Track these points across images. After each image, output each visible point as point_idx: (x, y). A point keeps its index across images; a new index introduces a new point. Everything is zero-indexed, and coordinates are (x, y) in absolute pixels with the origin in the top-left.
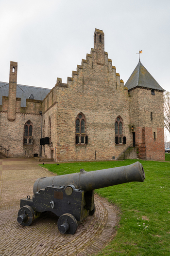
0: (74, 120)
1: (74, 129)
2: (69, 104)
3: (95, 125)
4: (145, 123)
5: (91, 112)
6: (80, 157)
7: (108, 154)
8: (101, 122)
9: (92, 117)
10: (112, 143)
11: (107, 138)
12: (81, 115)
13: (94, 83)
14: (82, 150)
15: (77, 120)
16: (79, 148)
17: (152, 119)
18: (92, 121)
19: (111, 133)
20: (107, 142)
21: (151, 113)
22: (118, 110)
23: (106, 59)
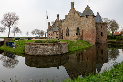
0: (66, 30)
1: (66, 32)
2: (65, 26)
3: (71, 30)
4: (83, 28)
5: (70, 27)
6: (67, 39)
7: (74, 38)
8: (73, 29)
9: (70, 28)
10: (76, 35)
11: (74, 34)
12: (67, 28)
13: (71, 19)
14: (68, 37)
15: (67, 30)
16: (67, 37)
17: (86, 26)
18: (70, 29)
19: (76, 32)
20: (74, 35)
21: (86, 24)
22: (77, 25)
23: (74, 10)
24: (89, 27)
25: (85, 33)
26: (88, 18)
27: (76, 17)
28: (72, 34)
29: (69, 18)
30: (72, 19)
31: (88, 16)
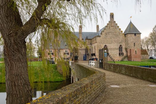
0: (103, 47)
2: (101, 42)
3: (111, 49)
4: (131, 47)
5: (109, 44)
7: (116, 59)
9: (109, 46)
10: (118, 55)
11: (116, 53)
12: (105, 46)
13: (110, 34)
17: (134, 45)
19: (118, 52)
20: (116, 55)
21: (134, 43)
22: (120, 43)
23: (115, 24)
24: (138, 47)
25: (133, 53)
26: (136, 37)
27: (118, 33)
28: (113, 53)
29: (108, 33)
30: (112, 35)
31: (136, 35)
